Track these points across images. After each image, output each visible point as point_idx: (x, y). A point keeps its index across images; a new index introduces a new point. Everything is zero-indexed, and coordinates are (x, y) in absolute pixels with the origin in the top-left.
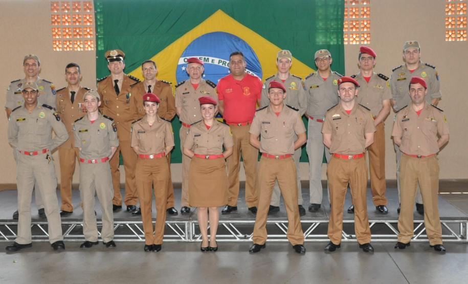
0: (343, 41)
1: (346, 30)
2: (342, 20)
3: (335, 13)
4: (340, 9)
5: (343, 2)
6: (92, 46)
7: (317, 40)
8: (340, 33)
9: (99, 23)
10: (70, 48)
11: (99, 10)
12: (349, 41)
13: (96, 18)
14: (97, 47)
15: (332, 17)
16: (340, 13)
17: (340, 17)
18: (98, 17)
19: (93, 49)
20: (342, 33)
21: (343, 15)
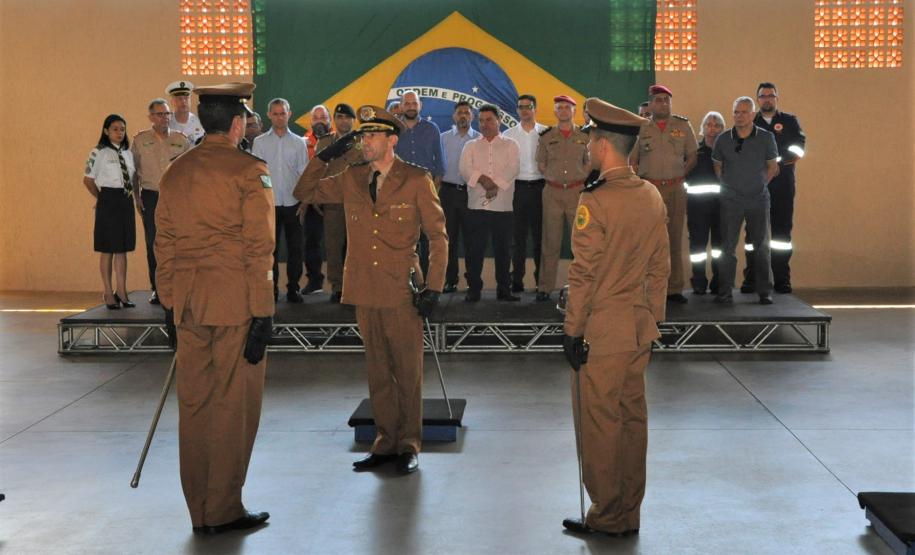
0: (653, 65)
1: (659, 48)
2: (653, 31)
3: (641, 21)
4: (649, 15)
5: (655, 3)
6: (247, 67)
7: (612, 63)
8: (648, 52)
9: (258, 31)
10: (210, 70)
11: (259, 10)
12: (662, 66)
13: (254, 21)
14: (255, 70)
15: (636, 26)
16: (649, 21)
17: (648, 27)
18: (258, 21)
19: (248, 73)
20: (652, 53)
21: (654, 24)
